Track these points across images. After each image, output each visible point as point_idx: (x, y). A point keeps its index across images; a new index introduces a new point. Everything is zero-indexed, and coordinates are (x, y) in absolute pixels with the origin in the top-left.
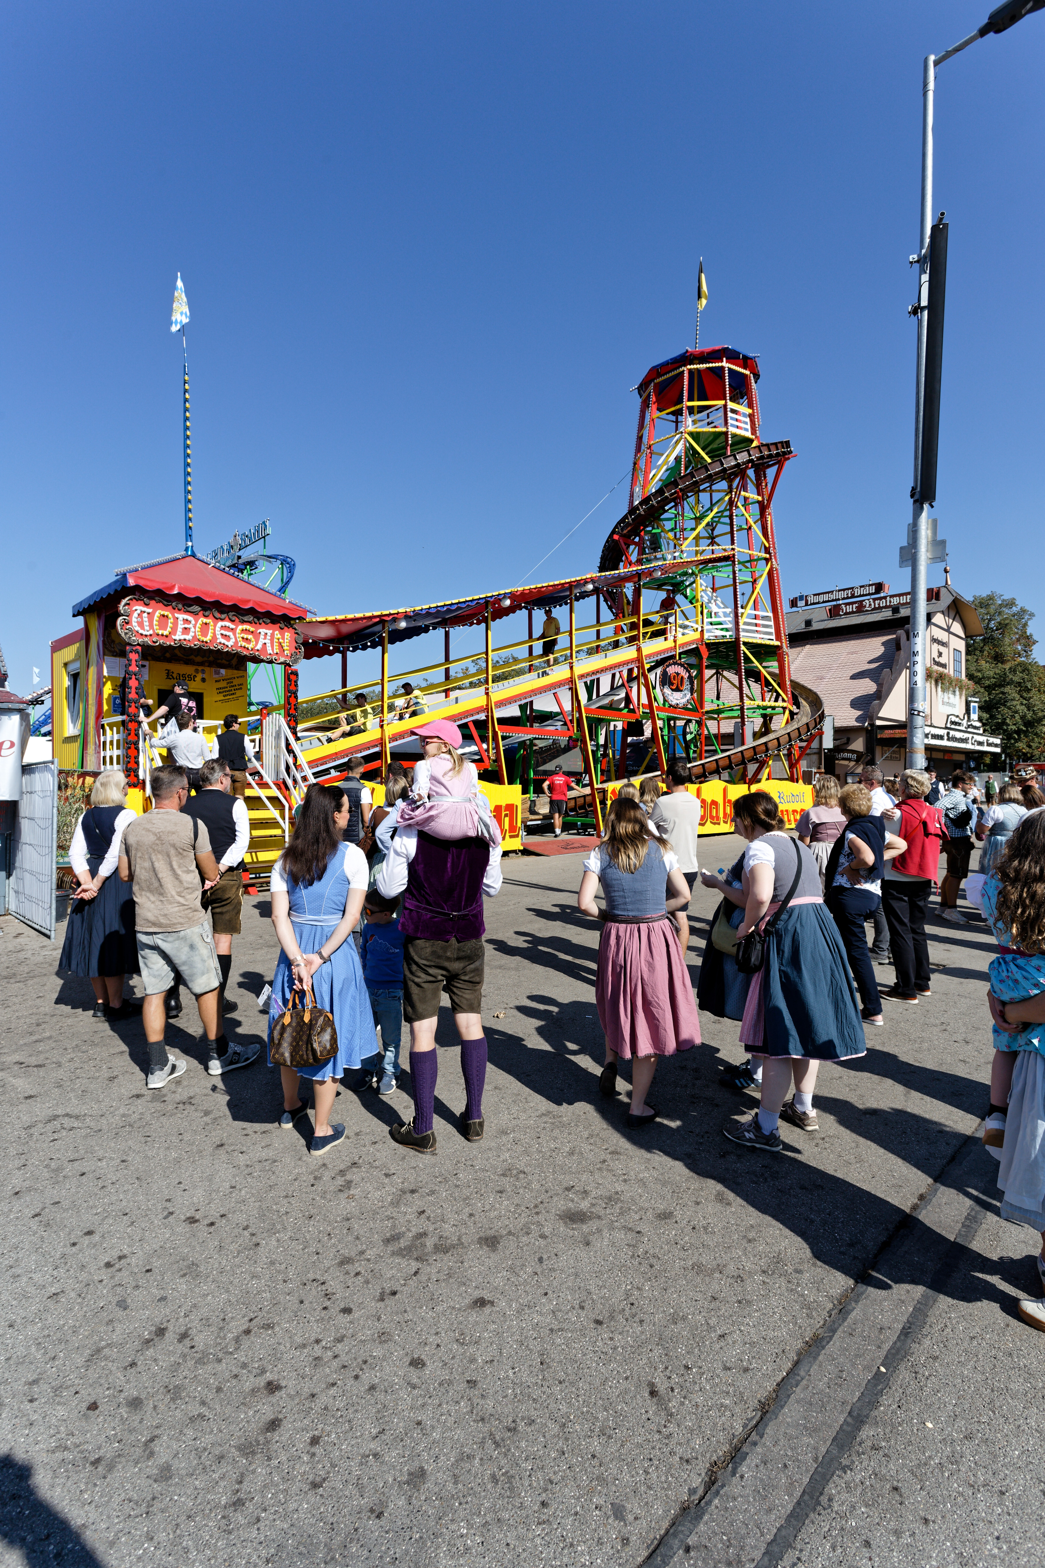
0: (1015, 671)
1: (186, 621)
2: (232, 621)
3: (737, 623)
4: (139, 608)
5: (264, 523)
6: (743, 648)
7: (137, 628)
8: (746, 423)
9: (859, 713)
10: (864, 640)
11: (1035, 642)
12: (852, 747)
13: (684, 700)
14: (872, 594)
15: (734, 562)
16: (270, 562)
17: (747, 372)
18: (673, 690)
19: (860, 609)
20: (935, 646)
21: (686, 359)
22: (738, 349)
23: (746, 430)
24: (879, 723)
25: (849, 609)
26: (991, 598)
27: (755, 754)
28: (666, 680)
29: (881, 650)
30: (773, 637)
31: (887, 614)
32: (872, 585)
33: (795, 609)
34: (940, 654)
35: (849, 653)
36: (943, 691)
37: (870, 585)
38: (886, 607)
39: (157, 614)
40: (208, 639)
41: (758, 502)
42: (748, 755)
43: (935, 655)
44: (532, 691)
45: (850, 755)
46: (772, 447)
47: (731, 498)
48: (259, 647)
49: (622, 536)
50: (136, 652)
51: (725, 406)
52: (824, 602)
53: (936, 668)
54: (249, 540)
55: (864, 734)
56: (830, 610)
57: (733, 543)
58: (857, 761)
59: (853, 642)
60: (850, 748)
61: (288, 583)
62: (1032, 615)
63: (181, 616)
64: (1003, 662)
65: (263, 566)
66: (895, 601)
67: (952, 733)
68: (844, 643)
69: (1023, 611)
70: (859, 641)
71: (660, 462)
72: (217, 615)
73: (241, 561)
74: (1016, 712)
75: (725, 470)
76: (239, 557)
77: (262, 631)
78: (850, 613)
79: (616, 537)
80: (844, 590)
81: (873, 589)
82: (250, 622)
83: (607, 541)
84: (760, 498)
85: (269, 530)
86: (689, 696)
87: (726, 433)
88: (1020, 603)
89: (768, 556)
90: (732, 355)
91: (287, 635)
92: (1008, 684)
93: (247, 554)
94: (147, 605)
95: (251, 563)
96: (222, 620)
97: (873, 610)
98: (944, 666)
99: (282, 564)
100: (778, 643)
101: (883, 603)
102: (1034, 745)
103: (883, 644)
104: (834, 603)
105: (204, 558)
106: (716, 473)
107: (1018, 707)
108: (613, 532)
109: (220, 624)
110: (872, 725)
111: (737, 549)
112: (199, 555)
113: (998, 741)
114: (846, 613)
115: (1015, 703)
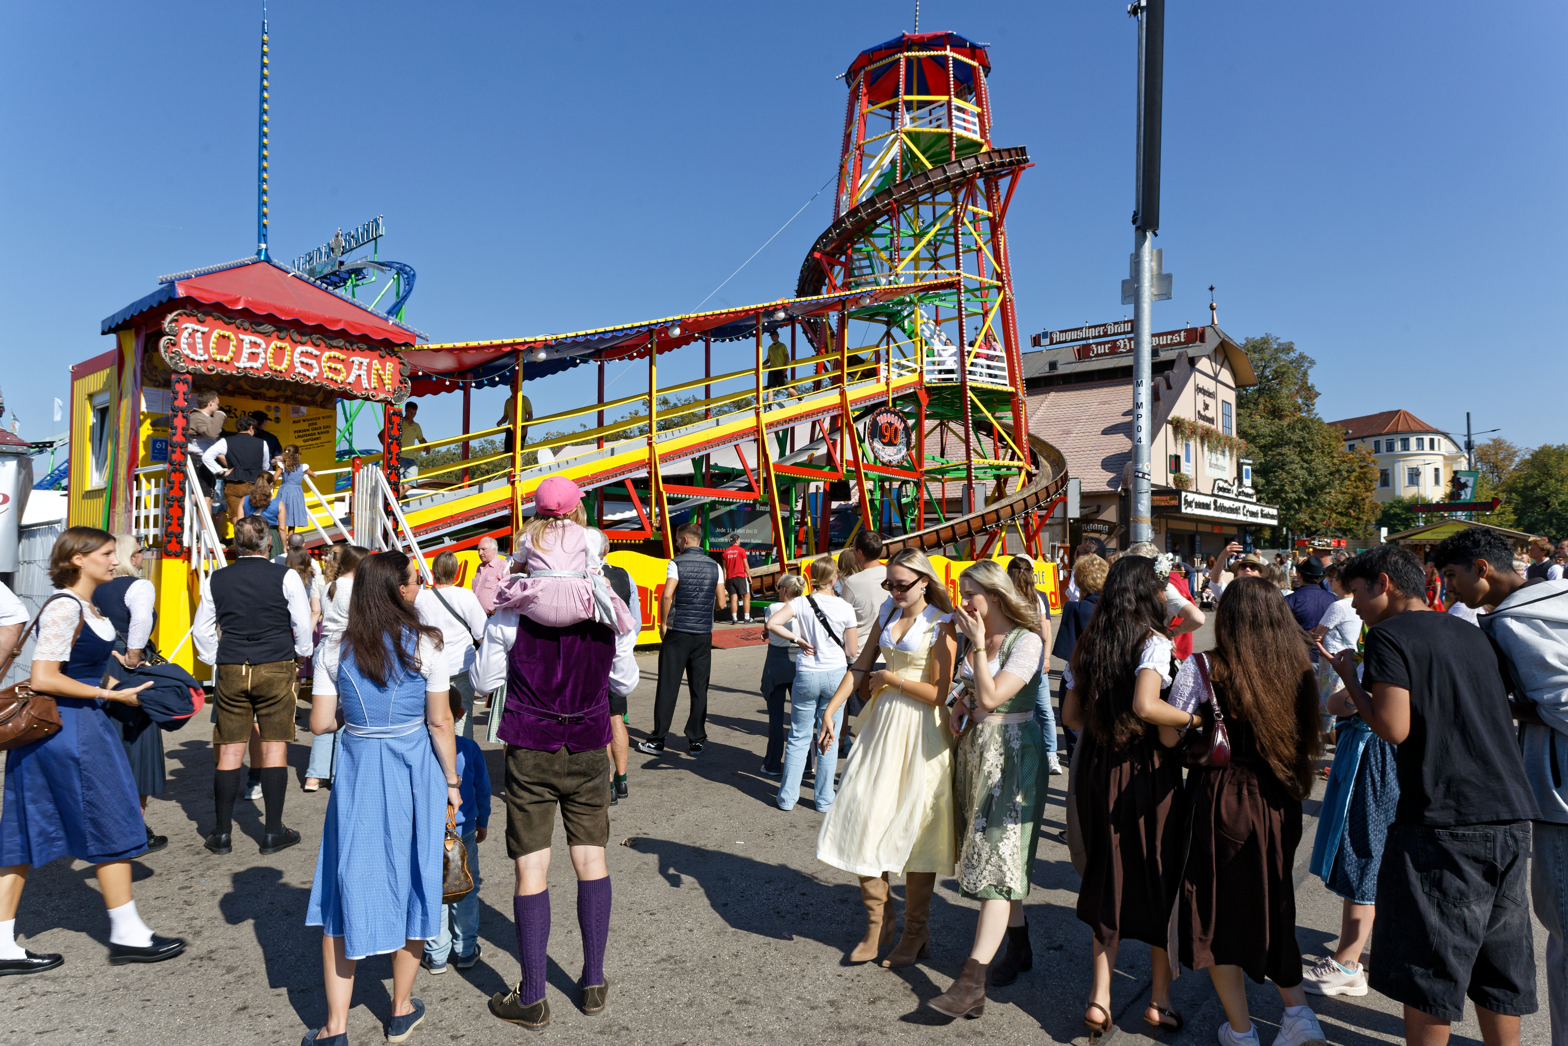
0: (1294, 428)
1: (254, 344)
2: (316, 346)
3: (963, 364)
4: (191, 326)
5: (376, 220)
6: (970, 393)
7: (187, 352)
8: (974, 124)
9: (1112, 475)
10: (1118, 388)
11: (1317, 395)
12: (1102, 517)
13: (899, 457)
14: (1128, 333)
15: (959, 289)
16: (382, 270)
17: (976, 64)
18: (884, 444)
19: (1114, 351)
20: (1201, 397)
21: (903, 44)
22: (964, 35)
23: (975, 132)
25: (1101, 350)
26: (1265, 341)
27: (984, 524)
28: (876, 432)
30: (1007, 382)
32: (1127, 322)
33: (1037, 348)
34: (1206, 407)
35: (1100, 403)
36: (1211, 450)
37: (1125, 322)
39: (215, 334)
40: (283, 367)
41: (989, 218)
42: (975, 525)
43: (1200, 407)
44: (708, 442)
45: (1100, 527)
46: (1005, 154)
47: (956, 212)
48: (351, 379)
49: (825, 254)
50: (185, 382)
51: (949, 102)
52: (1072, 341)
53: (1201, 422)
54: (356, 242)
55: (1117, 500)
56: (1079, 350)
57: (958, 267)
58: (1109, 533)
59: (1105, 389)
60: (1100, 518)
61: (405, 298)
63: (247, 338)
64: (1281, 418)
65: (373, 276)
66: (1154, 341)
67: (1220, 501)
68: (1095, 391)
71: (872, 166)
72: (296, 337)
73: (343, 268)
74: (1296, 477)
75: (948, 179)
76: (341, 263)
77: (356, 359)
79: (817, 255)
80: (1095, 327)
81: (1128, 327)
82: (339, 348)
83: (807, 260)
84: (991, 214)
85: (382, 230)
86: (904, 452)
87: (950, 135)
88: (1300, 348)
89: (1000, 284)
90: (958, 44)
91: (389, 365)
92: (1287, 443)
93: (352, 260)
94: (201, 322)
95: (358, 272)
96: (303, 344)
98: (1211, 421)
99: (398, 273)
100: (1012, 389)
102: (1318, 517)
104: (1084, 342)
105: (281, 264)
106: (938, 183)
107: (1298, 471)
108: (814, 249)
109: (300, 349)
110: (1126, 490)
111: (963, 274)
112: (275, 261)
113: (1274, 512)
114: (1098, 355)
115: (1294, 466)
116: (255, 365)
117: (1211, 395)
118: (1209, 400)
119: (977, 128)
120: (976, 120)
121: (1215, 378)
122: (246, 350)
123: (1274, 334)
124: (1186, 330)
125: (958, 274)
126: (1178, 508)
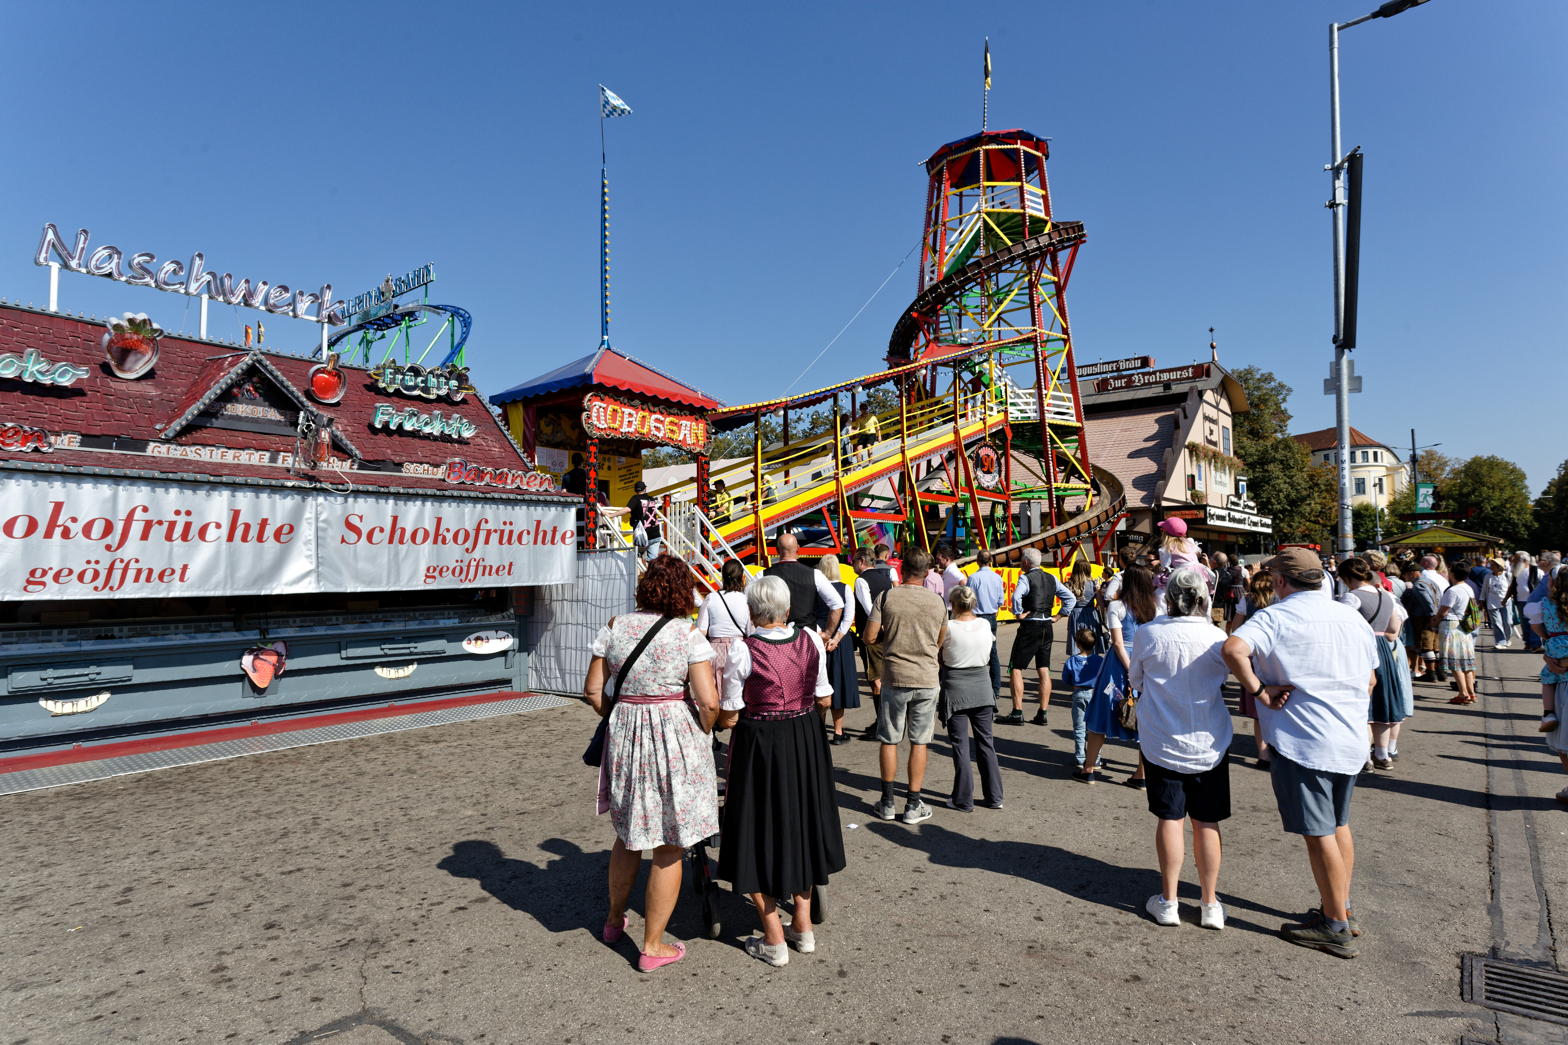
2: (662, 413)
3: (1041, 405)
5: (426, 267)
6: (1048, 429)
8: (1039, 204)
10: (1136, 418)
12: (1138, 528)
13: (994, 483)
14: (1137, 368)
15: (1036, 343)
16: (438, 314)
17: (1039, 154)
18: (985, 472)
19: (1130, 385)
20: (1207, 423)
21: (980, 139)
22: (1032, 132)
23: (1040, 211)
24: (1164, 504)
25: (1118, 384)
26: (1249, 372)
28: (979, 463)
29: (1155, 428)
30: (1074, 418)
31: (1158, 391)
32: (1138, 359)
34: (1211, 432)
35: (1122, 430)
36: (1216, 469)
37: (1135, 359)
41: (1054, 282)
42: (1061, 538)
43: (1207, 433)
47: (1030, 280)
49: (920, 313)
50: (596, 445)
51: (1021, 188)
52: (1088, 375)
53: (1208, 446)
54: (404, 286)
55: (1150, 515)
56: (1098, 384)
57: (1034, 324)
59: (1124, 419)
63: (627, 411)
65: (424, 318)
66: (1165, 377)
67: (1232, 513)
70: (1132, 418)
72: (651, 408)
73: (398, 311)
75: (1027, 252)
76: (396, 307)
78: (1118, 388)
79: (915, 315)
80: (1108, 363)
81: (1138, 363)
83: (903, 318)
84: (1056, 279)
85: (433, 276)
86: (997, 478)
87: (1023, 215)
88: (1279, 377)
89: (1066, 337)
90: (1025, 137)
92: (1271, 462)
93: (406, 303)
95: (411, 314)
97: (1142, 385)
98: (1215, 444)
99: (452, 316)
100: (1079, 425)
101: (1152, 379)
103: (1157, 421)
104: (1100, 377)
105: (619, 351)
106: (1019, 256)
108: (911, 309)
110: (1158, 506)
111: (1039, 330)
112: (613, 348)
113: (1269, 522)
114: (1115, 388)
116: (632, 430)
117: (1214, 422)
118: (1213, 427)
119: (1042, 208)
120: (1041, 201)
121: (1216, 407)
122: (626, 420)
123: (1256, 365)
124: (1193, 367)
125: (1035, 330)
126: (1204, 521)
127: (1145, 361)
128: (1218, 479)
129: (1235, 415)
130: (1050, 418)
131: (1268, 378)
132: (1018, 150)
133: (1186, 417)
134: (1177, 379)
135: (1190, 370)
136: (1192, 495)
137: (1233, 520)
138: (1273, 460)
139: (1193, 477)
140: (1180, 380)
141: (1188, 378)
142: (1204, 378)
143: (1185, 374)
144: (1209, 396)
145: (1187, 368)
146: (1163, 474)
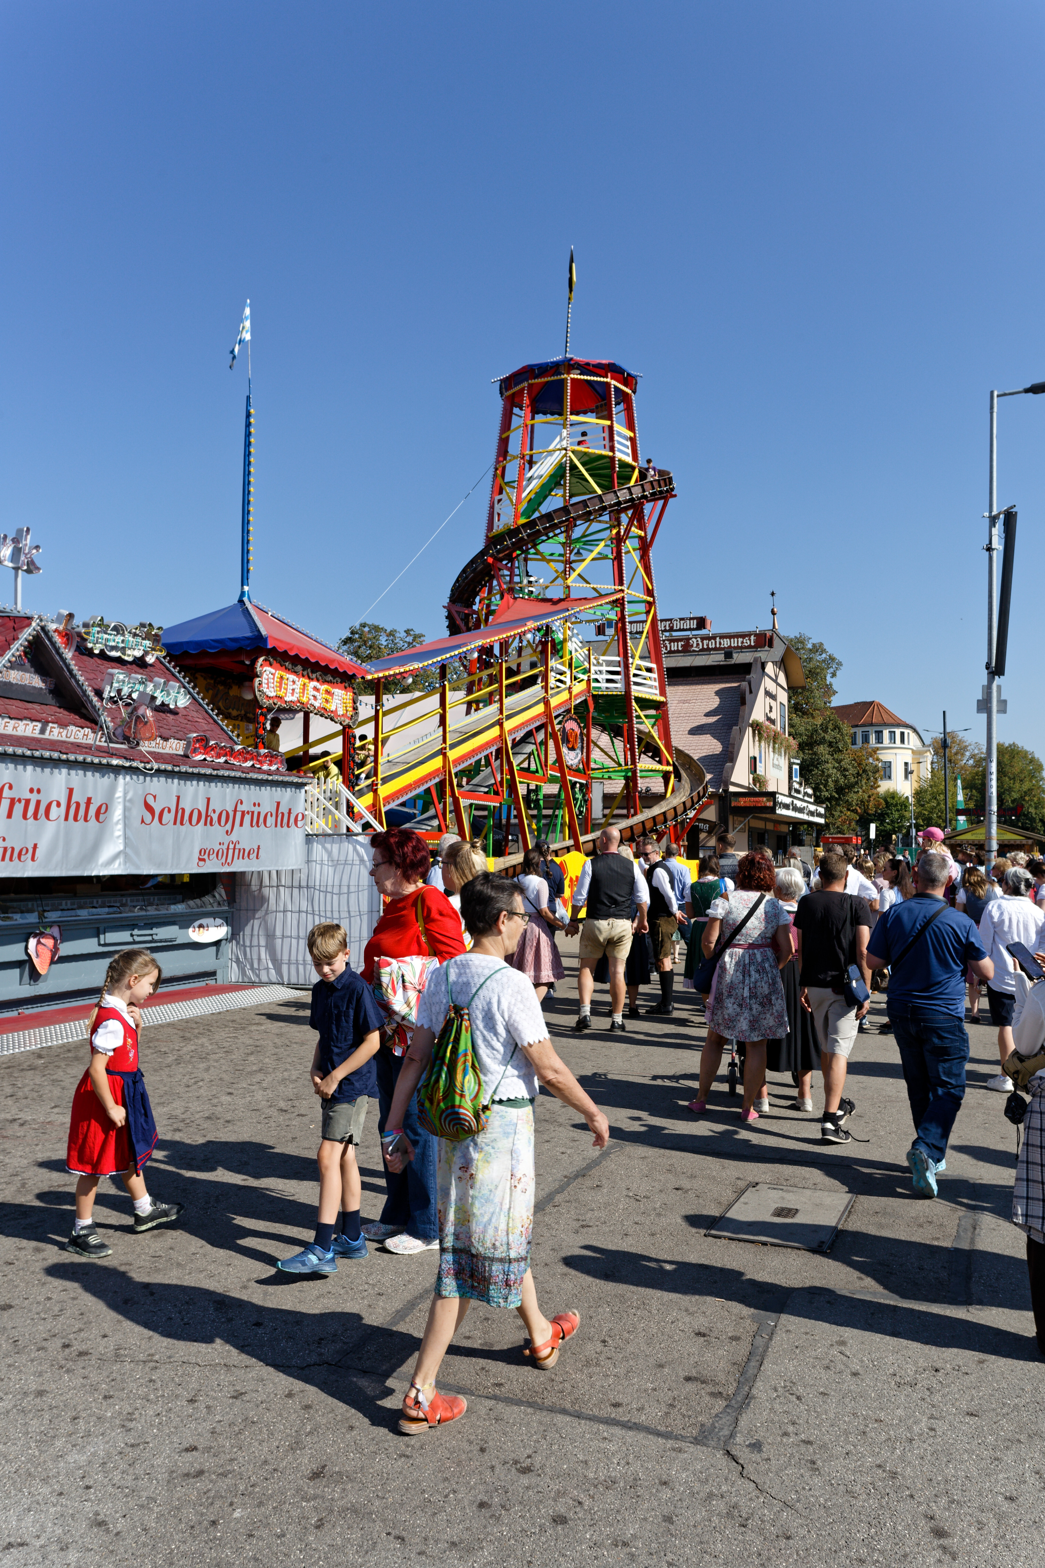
2: (318, 680)
3: (627, 675)
6: (634, 703)
8: (629, 448)
9: (709, 776)
10: (694, 687)
11: (835, 692)
12: (702, 816)
14: (694, 629)
17: (631, 392)
18: (569, 749)
19: (687, 649)
20: (768, 700)
21: (569, 365)
22: (622, 365)
23: (628, 455)
24: (732, 789)
25: (674, 646)
28: (565, 738)
29: (715, 702)
30: (657, 692)
31: (716, 659)
32: (693, 619)
34: (771, 709)
35: (680, 702)
36: (774, 750)
37: (691, 619)
38: (716, 649)
41: (640, 537)
43: (768, 709)
45: (701, 826)
47: (618, 533)
49: (497, 559)
51: (611, 428)
53: (767, 723)
55: (717, 801)
57: (621, 583)
59: (681, 688)
62: (840, 664)
63: (292, 677)
66: (726, 643)
67: (796, 802)
68: (671, 688)
69: (832, 659)
70: (688, 687)
75: (619, 503)
78: (674, 652)
81: (694, 624)
84: (643, 534)
86: (580, 756)
87: (613, 459)
89: (650, 599)
90: (618, 372)
97: (701, 650)
98: (773, 722)
100: (662, 699)
101: (712, 644)
103: (718, 693)
110: (726, 791)
111: (626, 591)
114: (671, 652)
116: (294, 699)
117: (773, 697)
118: (773, 703)
119: (629, 451)
120: (629, 443)
121: (775, 681)
122: (290, 687)
123: (808, 634)
124: (756, 635)
125: (622, 591)
126: (773, 810)
127: (701, 623)
128: (776, 762)
129: (792, 690)
130: (636, 691)
131: (818, 648)
132: (608, 385)
133: (751, 692)
134: (738, 647)
135: (752, 638)
136: (754, 780)
137: (795, 809)
138: (822, 741)
139: (755, 758)
140: (741, 649)
141: (750, 647)
142: (767, 648)
143: (747, 642)
144: (770, 669)
145: (749, 635)
146: (729, 755)
